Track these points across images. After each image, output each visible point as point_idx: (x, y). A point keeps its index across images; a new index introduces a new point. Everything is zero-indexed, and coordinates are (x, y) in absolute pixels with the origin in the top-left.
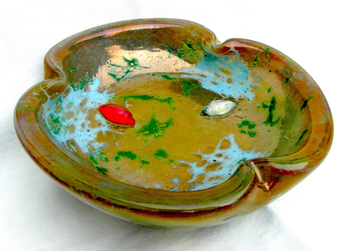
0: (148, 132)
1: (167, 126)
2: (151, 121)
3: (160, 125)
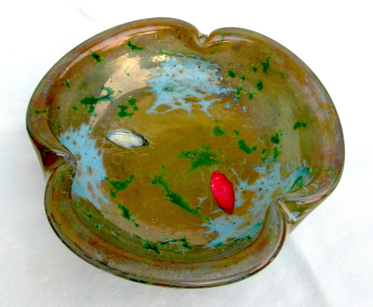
0: (211, 157)
1: (189, 153)
2: (197, 167)
3: (193, 158)
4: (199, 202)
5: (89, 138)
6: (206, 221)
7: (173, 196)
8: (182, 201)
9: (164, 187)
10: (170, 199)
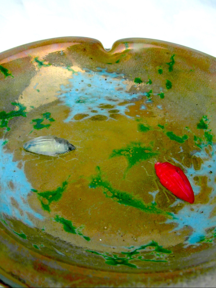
0: (146, 151)
1: (122, 150)
2: (135, 163)
3: (128, 155)
4: (152, 197)
5: (5, 152)
6: (169, 216)
7: (120, 196)
8: (132, 199)
9: (106, 188)
10: (118, 200)
